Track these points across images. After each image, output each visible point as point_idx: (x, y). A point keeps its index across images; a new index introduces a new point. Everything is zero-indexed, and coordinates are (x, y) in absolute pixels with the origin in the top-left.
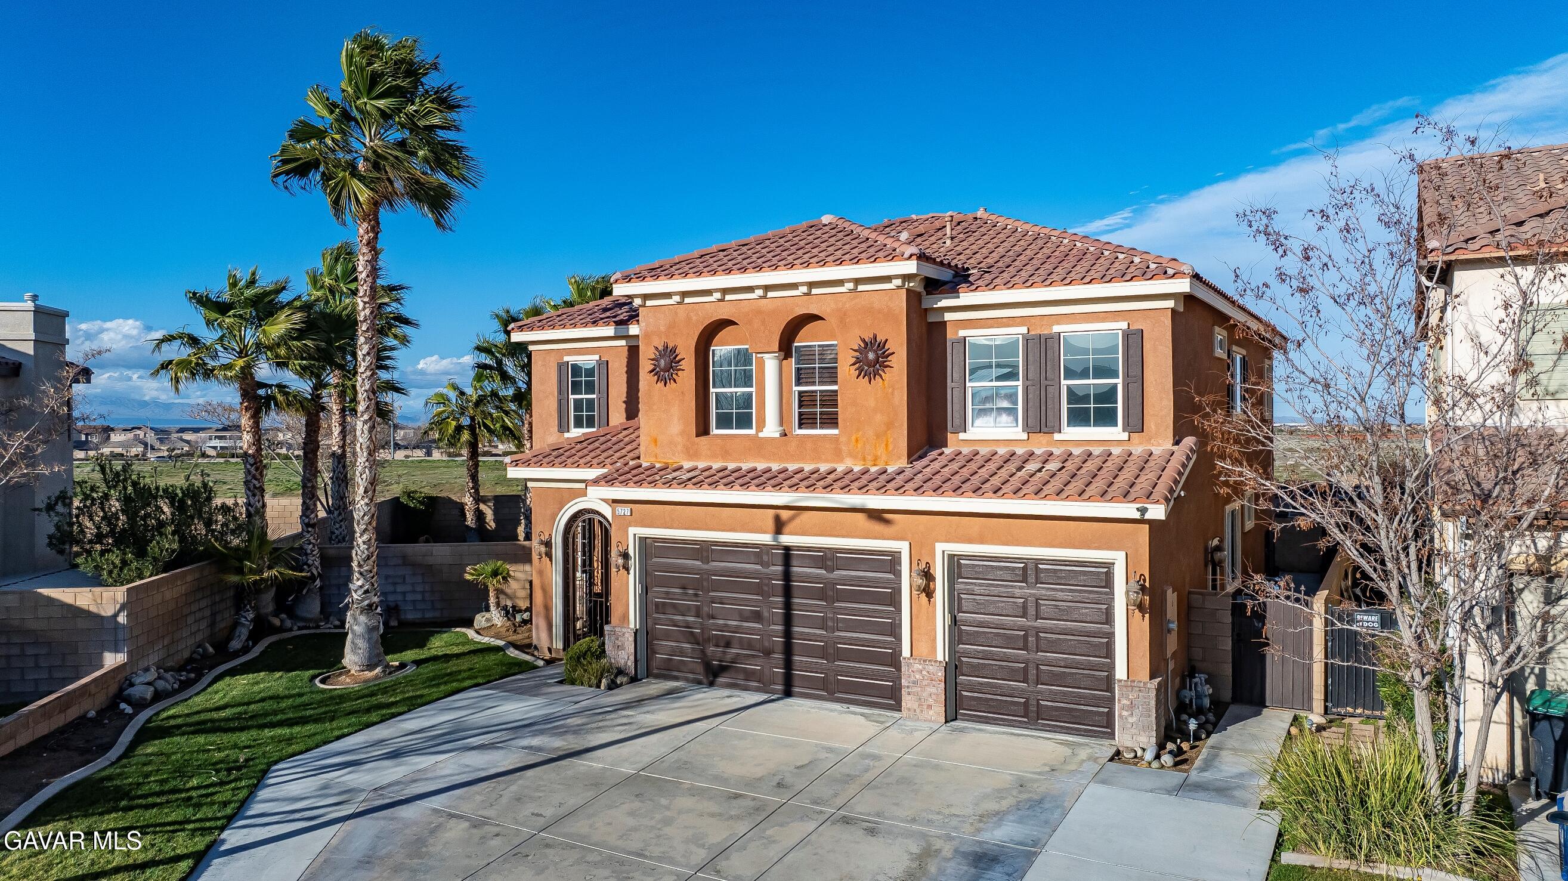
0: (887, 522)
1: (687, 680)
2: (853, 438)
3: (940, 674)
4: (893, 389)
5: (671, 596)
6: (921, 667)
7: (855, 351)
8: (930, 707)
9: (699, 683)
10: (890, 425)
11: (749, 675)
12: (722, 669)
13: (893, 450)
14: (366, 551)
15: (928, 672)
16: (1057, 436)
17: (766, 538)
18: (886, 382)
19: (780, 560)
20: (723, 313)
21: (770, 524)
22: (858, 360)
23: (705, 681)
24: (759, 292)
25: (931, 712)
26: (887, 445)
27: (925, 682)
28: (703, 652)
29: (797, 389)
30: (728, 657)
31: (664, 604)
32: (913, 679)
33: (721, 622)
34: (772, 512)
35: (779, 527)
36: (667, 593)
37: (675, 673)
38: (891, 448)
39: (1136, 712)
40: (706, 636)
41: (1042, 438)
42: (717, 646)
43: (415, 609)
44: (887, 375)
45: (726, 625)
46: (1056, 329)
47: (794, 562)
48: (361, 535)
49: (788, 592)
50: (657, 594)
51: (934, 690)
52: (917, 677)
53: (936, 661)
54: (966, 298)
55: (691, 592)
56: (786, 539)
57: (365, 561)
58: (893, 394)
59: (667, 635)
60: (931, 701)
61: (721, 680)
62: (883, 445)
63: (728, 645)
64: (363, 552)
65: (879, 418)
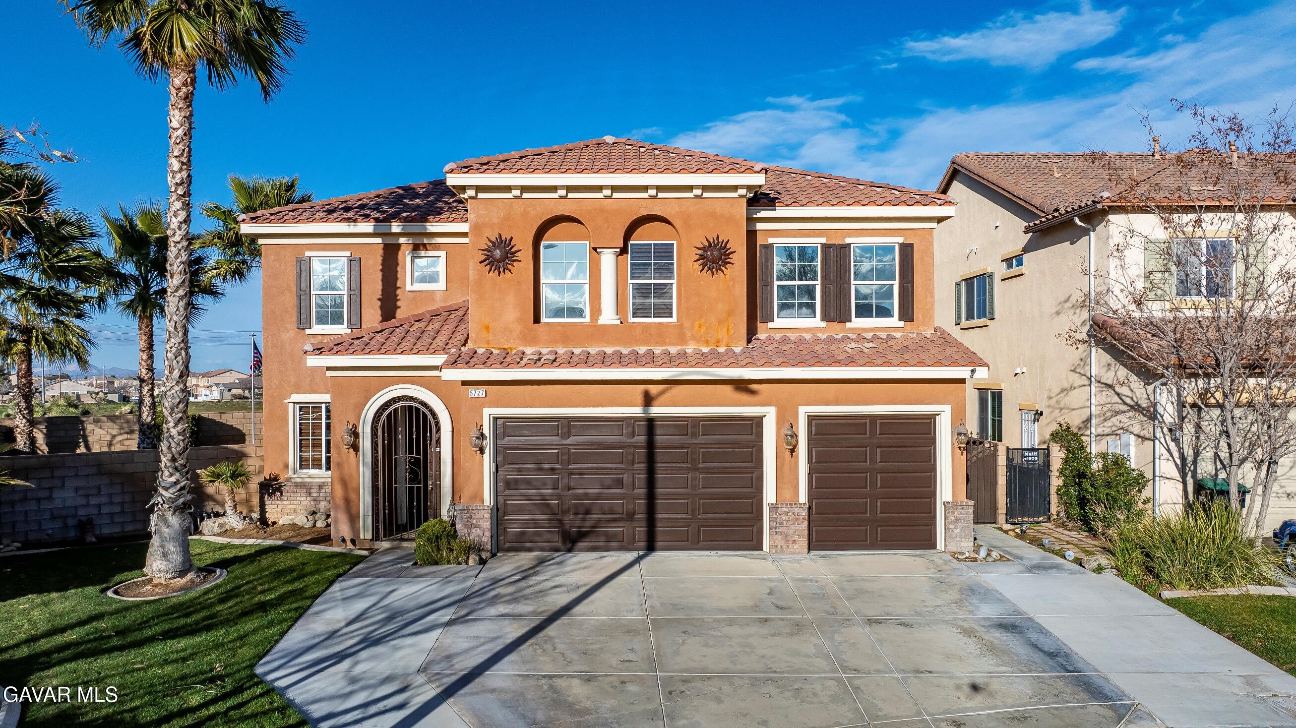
0: (753, 392)
1: (542, 549)
2: (697, 324)
3: (804, 514)
4: (734, 283)
5: (524, 472)
6: (787, 510)
7: (699, 249)
8: (794, 542)
9: (557, 550)
10: (730, 313)
11: (609, 538)
12: (582, 535)
13: (734, 333)
14: (181, 443)
15: (793, 513)
16: (848, 325)
17: (637, 411)
18: (727, 277)
19: (644, 431)
20: (564, 209)
21: (640, 399)
22: (702, 257)
23: (562, 547)
24: (607, 192)
25: (796, 546)
26: (728, 330)
27: (790, 522)
28: (560, 521)
29: (630, 281)
30: (588, 524)
31: (516, 480)
32: (779, 520)
33: (581, 491)
34: (642, 387)
35: (648, 400)
36: (519, 469)
37: (529, 545)
38: (732, 332)
39: (961, 524)
40: (565, 507)
41: (836, 326)
42: (576, 514)
43: (112, 523)
44: (728, 270)
45: (586, 494)
46: (848, 240)
47: (658, 431)
48: (176, 425)
49: (651, 459)
50: (510, 472)
51: (797, 528)
52: (784, 518)
53: (800, 504)
54: (781, 211)
55: (547, 466)
56: (656, 411)
57: (180, 454)
58: (733, 286)
59: (520, 511)
60: (796, 537)
61: (581, 545)
62: (725, 330)
63: (588, 512)
64: (178, 445)
65: (720, 307)
